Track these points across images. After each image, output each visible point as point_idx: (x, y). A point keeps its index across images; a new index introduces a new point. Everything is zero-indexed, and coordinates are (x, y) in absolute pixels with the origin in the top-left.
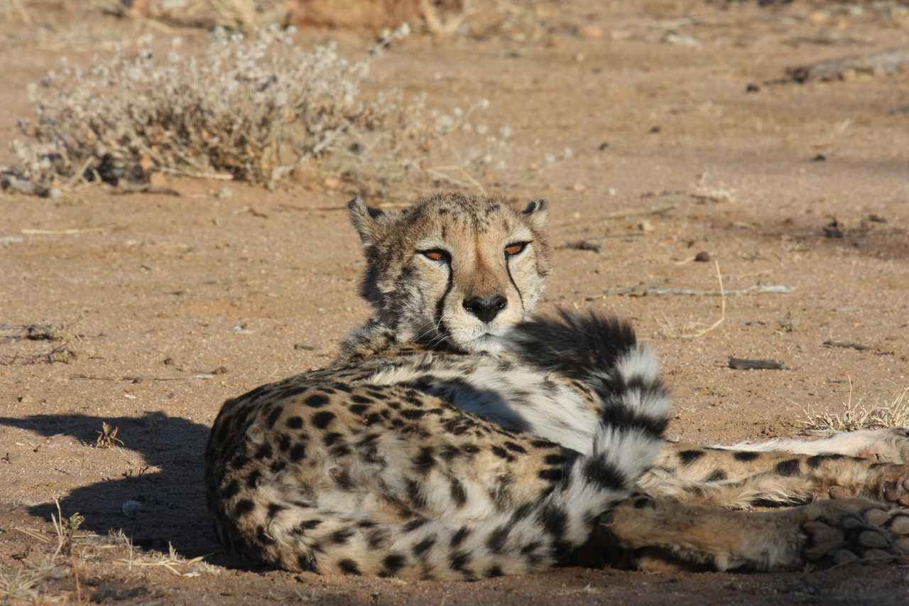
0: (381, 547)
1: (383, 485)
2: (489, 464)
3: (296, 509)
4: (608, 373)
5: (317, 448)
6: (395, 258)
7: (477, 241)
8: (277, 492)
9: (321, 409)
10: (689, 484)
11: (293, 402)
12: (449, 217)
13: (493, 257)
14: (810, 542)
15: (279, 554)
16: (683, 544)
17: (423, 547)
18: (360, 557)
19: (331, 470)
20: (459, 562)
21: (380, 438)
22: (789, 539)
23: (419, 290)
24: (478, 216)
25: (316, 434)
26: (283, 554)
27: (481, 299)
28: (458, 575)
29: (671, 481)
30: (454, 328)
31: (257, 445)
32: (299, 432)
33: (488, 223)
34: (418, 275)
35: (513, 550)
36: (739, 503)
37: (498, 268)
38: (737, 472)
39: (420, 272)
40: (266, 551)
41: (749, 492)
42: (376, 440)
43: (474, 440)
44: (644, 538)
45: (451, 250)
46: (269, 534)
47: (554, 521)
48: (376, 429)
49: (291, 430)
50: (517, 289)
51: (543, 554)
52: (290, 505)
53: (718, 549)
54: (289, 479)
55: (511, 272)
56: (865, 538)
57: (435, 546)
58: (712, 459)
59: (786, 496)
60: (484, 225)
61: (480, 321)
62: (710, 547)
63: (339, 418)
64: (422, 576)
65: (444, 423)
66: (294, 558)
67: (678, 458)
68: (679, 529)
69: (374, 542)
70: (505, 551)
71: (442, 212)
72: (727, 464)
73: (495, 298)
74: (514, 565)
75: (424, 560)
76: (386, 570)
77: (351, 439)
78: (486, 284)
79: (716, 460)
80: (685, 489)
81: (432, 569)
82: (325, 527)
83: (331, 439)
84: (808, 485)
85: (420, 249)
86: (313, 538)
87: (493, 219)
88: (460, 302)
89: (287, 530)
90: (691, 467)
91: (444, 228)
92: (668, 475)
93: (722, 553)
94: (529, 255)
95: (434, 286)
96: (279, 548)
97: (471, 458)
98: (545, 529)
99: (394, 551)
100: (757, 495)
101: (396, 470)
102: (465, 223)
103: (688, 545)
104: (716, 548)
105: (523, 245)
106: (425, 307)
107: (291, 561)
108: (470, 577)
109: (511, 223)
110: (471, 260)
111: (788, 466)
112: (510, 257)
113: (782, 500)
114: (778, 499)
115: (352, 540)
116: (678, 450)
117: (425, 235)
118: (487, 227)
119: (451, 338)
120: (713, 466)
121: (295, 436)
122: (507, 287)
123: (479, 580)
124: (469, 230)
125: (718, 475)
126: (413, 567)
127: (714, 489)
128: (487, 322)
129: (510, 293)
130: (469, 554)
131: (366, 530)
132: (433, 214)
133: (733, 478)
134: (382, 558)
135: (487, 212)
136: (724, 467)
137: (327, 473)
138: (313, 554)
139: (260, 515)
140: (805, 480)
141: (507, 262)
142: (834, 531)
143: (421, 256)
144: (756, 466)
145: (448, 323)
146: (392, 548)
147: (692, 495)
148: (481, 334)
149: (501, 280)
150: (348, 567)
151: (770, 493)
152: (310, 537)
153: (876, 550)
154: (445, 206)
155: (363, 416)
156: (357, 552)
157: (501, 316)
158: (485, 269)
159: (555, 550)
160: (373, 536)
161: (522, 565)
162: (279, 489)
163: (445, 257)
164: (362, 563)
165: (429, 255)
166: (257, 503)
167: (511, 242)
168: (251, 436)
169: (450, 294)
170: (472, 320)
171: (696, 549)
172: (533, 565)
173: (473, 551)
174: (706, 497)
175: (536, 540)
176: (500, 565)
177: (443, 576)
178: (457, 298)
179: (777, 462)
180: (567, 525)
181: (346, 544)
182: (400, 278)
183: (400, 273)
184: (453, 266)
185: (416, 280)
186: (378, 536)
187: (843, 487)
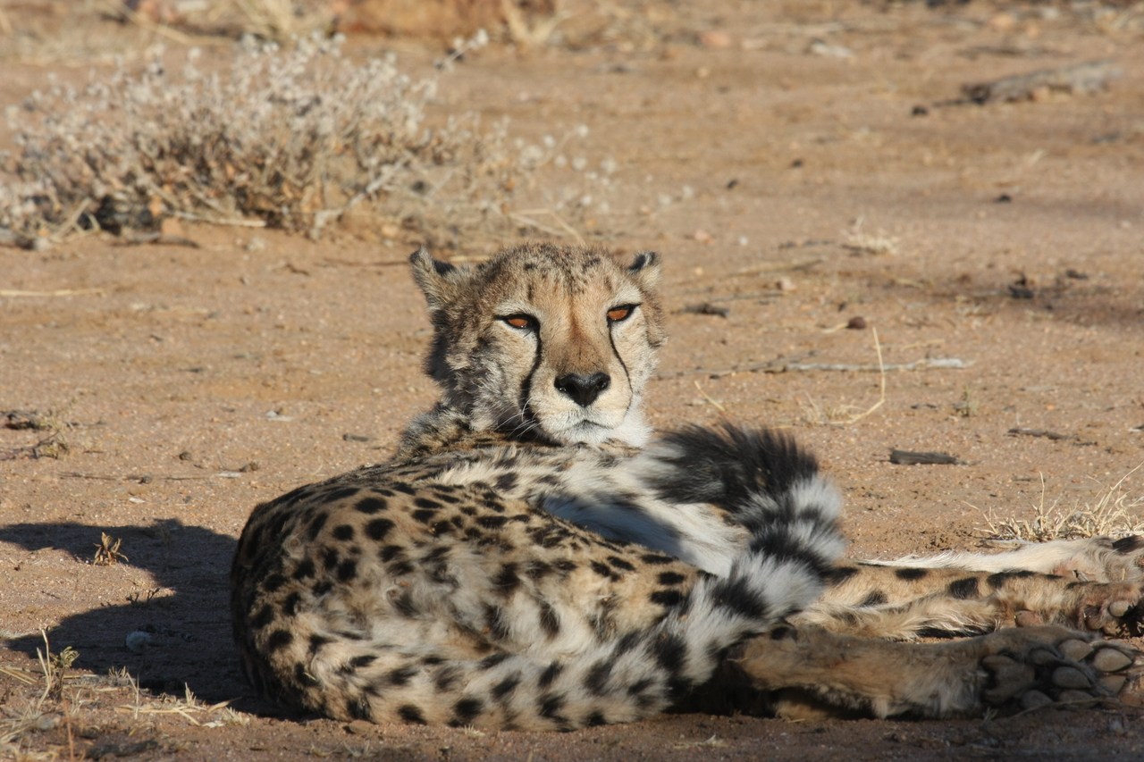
0: (451, 690)
1: (455, 611)
2: (588, 585)
3: (344, 642)
5: (371, 565)
6: (469, 326)
7: (572, 304)
8: (321, 620)
9: (376, 516)
11: (342, 506)
12: (537, 274)
13: (593, 324)
14: (992, 681)
15: (324, 698)
16: (832, 684)
17: (504, 689)
18: (426, 702)
19: (389, 592)
20: (549, 707)
21: (450, 552)
22: (966, 678)
23: (500, 366)
24: (573, 273)
25: (370, 547)
26: (328, 698)
27: (577, 377)
28: (549, 724)
30: (544, 414)
31: (295, 562)
32: (349, 544)
33: (585, 282)
34: (498, 348)
35: (618, 690)
37: (598, 337)
38: (900, 594)
39: (500, 344)
40: (307, 695)
42: (446, 555)
44: (783, 676)
45: (539, 315)
46: (311, 673)
47: (670, 653)
48: (445, 540)
49: (339, 542)
50: (622, 363)
51: (655, 694)
52: (338, 637)
54: (337, 604)
55: (615, 343)
57: (519, 686)
58: (869, 578)
59: (962, 623)
60: (581, 284)
61: (576, 405)
62: (865, 688)
63: (399, 527)
64: (504, 726)
66: (342, 703)
68: (827, 666)
69: (443, 683)
70: (608, 691)
72: (887, 584)
73: (595, 376)
74: (620, 709)
75: (505, 705)
76: (459, 718)
77: (414, 554)
78: (583, 358)
79: (873, 579)
81: (516, 716)
82: (381, 664)
83: (389, 553)
85: (501, 314)
86: (366, 678)
87: (592, 276)
88: (551, 381)
89: (334, 668)
90: (842, 589)
91: (530, 288)
94: (637, 321)
95: (518, 361)
96: (324, 690)
97: (565, 577)
98: (658, 663)
99: (468, 695)
101: (469, 597)
102: (557, 281)
103: (839, 686)
104: (872, 689)
105: (629, 308)
106: (507, 387)
107: (338, 708)
108: (564, 726)
109: (614, 280)
110: (565, 328)
111: (963, 587)
112: (614, 324)
113: (956, 629)
115: (415, 680)
117: (506, 297)
118: (585, 286)
119: (540, 426)
120: (870, 587)
121: (343, 549)
122: (609, 361)
123: (576, 730)
124: (562, 290)
126: (492, 714)
127: (871, 616)
128: (585, 406)
129: (614, 369)
130: (563, 697)
131: (433, 668)
132: (516, 270)
134: (453, 704)
136: (883, 588)
137: (384, 596)
138: (366, 699)
139: (299, 650)
140: (985, 604)
141: (610, 330)
142: (1023, 667)
143: (501, 323)
144: (924, 587)
145: (536, 407)
146: (465, 691)
147: (843, 623)
148: (578, 421)
149: (602, 352)
150: (410, 714)
151: (941, 620)
152: (362, 677)
153: (1075, 692)
154: (532, 260)
155: (429, 524)
156: (421, 696)
157: (603, 398)
158: (582, 339)
159: (671, 688)
160: (441, 675)
161: (630, 708)
162: (324, 617)
163: (532, 324)
164: (428, 710)
165: (511, 321)
166: (296, 635)
167: (615, 304)
168: (288, 550)
169: (538, 371)
170: (566, 403)
171: (848, 690)
172: (644, 709)
173: (567, 693)
174: (861, 625)
175: (647, 676)
176: (602, 710)
177: (530, 725)
178: (547, 375)
179: (950, 581)
180: (686, 658)
181: (407, 686)
182: (476, 351)
183: (475, 344)
184: (541, 336)
185: (496, 353)
186: (447, 675)
187: (1034, 613)
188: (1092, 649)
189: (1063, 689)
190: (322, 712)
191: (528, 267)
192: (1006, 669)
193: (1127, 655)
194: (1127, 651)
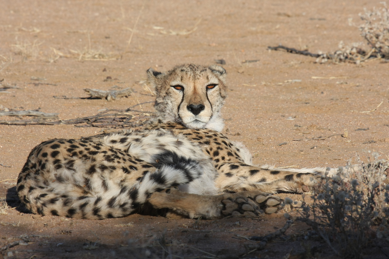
0: (67, 206)
1: (75, 181)
2: (119, 173)
3: (39, 189)
5: (50, 166)
6: (163, 89)
7: (194, 83)
8: (34, 182)
10: (251, 183)
11: (47, 146)
12: (184, 72)
13: (201, 89)
16: (177, 207)
17: (83, 206)
18: (60, 209)
19: (55, 174)
20: (96, 211)
21: (75, 162)
23: (171, 102)
24: (197, 73)
25: (51, 159)
26: (32, 207)
27: (194, 106)
28: (96, 217)
29: (246, 182)
30: (184, 117)
31: (32, 164)
32: (45, 158)
33: (200, 76)
34: (171, 96)
35: (117, 206)
36: (272, 191)
37: (202, 93)
38: (270, 178)
39: (171, 95)
40: (27, 206)
41: (275, 187)
43: (116, 164)
45: (184, 86)
46: (28, 199)
49: (43, 158)
50: (210, 102)
51: (128, 207)
52: (37, 188)
53: (190, 210)
54: (40, 178)
55: (208, 96)
56: (244, 207)
57: (88, 205)
58: (262, 173)
59: (288, 189)
60: (198, 77)
61: (193, 114)
62: (186, 209)
63: (61, 153)
64: (82, 217)
66: (36, 208)
67: (249, 173)
69: (65, 204)
70: (114, 206)
71: (182, 70)
72: (267, 175)
73: (199, 105)
74: (117, 212)
75: (83, 211)
76: (69, 215)
77: (63, 162)
78: (196, 100)
79: (263, 174)
80: (250, 185)
81: (86, 214)
82: (48, 197)
83: (57, 161)
84: (295, 185)
85: (172, 85)
87: (202, 75)
88: (186, 107)
89: (34, 197)
90: (253, 177)
91: (182, 77)
92: (245, 179)
93: (192, 212)
94: (217, 89)
95: (176, 100)
96: (31, 204)
97: (112, 171)
98: (130, 197)
99: (72, 207)
100: (278, 188)
101: (80, 175)
102: (190, 75)
103: (179, 208)
104: (189, 209)
105: (214, 85)
106: (173, 109)
107: (34, 210)
108: (100, 218)
109: (210, 76)
110: (192, 90)
111: (289, 177)
112: (208, 90)
113: (287, 191)
114: (285, 190)
115: (57, 202)
117: (174, 80)
118: (199, 77)
119: (182, 121)
120: (262, 176)
121: (44, 160)
122: (205, 101)
123: (104, 219)
124: (191, 78)
125: (263, 180)
126: (78, 214)
127: (261, 185)
128: (196, 115)
129: (206, 104)
130: (100, 208)
131: (64, 199)
132: (178, 71)
133: (269, 181)
134: (67, 210)
135: (201, 71)
136: (265, 177)
137: (53, 175)
138: (42, 207)
139: (25, 191)
140: (294, 183)
141: (207, 92)
142: (234, 204)
143: (173, 88)
144: (278, 177)
145: (181, 115)
148: (194, 120)
149: (203, 98)
150: (54, 213)
151: (282, 187)
152: (42, 200)
153: (248, 212)
154: (184, 68)
155: (71, 153)
156: (58, 207)
157: (202, 113)
158: (197, 94)
159: (133, 206)
161: (120, 212)
163: (182, 88)
164: (59, 212)
165: (176, 88)
166: (25, 186)
167: (209, 84)
168: (31, 160)
169: (182, 103)
170: (190, 114)
171: (182, 209)
172: (125, 212)
174: (258, 188)
175: (126, 201)
176: (111, 213)
177: (90, 217)
178: (185, 105)
179: (286, 175)
180: (138, 196)
181: (55, 204)
182: (165, 97)
183: (165, 95)
184: (184, 92)
185: (170, 98)
186: (67, 201)
187: (307, 186)
188: (267, 199)
189: (245, 211)
190: (29, 212)
193: (278, 201)
194: (278, 200)
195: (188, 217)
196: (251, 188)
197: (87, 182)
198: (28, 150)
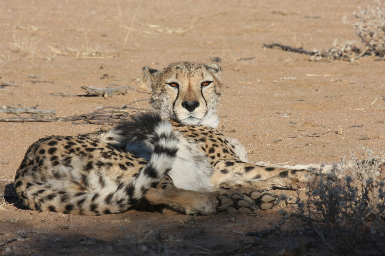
0: (65, 202)
1: (72, 177)
3: (37, 185)
4: (153, 135)
5: (48, 162)
6: (158, 86)
7: (189, 80)
9: (53, 147)
10: (246, 180)
11: (44, 143)
12: (179, 70)
13: (196, 86)
14: (220, 204)
15: (29, 202)
16: (173, 203)
17: (80, 202)
18: (57, 205)
19: (52, 171)
20: (93, 208)
22: (213, 203)
23: (167, 99)
24: (192, 70)
25: (48, 156)
26: (30, 203)
27: (188, 102)
28: (93, 213)
29: (241, 178)
30: (178, 114)
31: (30, 160)
32: (43, 155)
33: (195, 73)
34: (166, 93)
35: (114, 202)
36: (267, 188)
37: (197, 90)
38: (265, 175)
39: (167, 92)
40: (24, 202)
41: (270, 183)
42: (71, 159)
45: (179, 83)
46: (25, 194)
48: (72, 155)
49: (41, 155)
50: (204, 99)
51: (125, 203)
52: (35, 184)
54: (37, 174)
55: (203, 93)
56: (240, 203)
57: (86, 201)
59: (283, 185)
60: (193, 74)
61: (188, 111)
63: (58, 150)
64: (79, 213)
65: (102, 154)
66: (33, 204)
67: (245, 169)
69: (63, 200)
70: (111, 203)
73: (194, 102)
74: (115, 208)
75: (80, 207)
76: (67, 211)
77: (60, 159)
78: (191, 96)
79: (258, 170)
80: (245, 182)
81: (83, 210)
82: (46, 193)
83: (54, 158)
84: (290, 181)
85: (167, 82)
86: (41, 197)
87: (197, 72)
88: (180, 103)
89: (32, 193)
90: (249, 173)
91: (177, 75)
92: (240, 176)
93: (188, 208)
94: (211, 86)
95: (171, 97)
96: (29, 200)
98: (127, 193)
99: (70, 203)
100: (273, 185)
101: (77, 172)
102: (185, 72)
103: (175, 204)
104: (185, 205)
105: (209, 83)
106: (169, 106)
107: (32, 206)
108: (98, 214)
109: (205, 74)
110: (186, 87)
112: (203, 87)
115: (55, 198)
116: (245, 166)
117: (170, 77)
118: (194, 74)
119: (177, 118)
122: (200, 98)
123: (101, 215)
124: (186, 75)
125: (258, 177)
126: (76, 210)
127: (256, 182)
128: (191, 112)
129: (201, 101)
131: (62, 195)
132: (173, 69)
133: (264, 178)
134: (65, 206)
135: (196, 69)
136: (261, 173)
137: (51, 172)
138: (40, 203)
139: (23, 187)
140: (289, 179)
141: (202, 89)
143: (168, 85)
144: (273, 173)
145: (176, 112)
146: (70, 202)
147: (249, 184)
148: (189, 116)
149: (198, 95)
150: (52, 209)
151: (277, 184)
154: (179, 66)
155: (68, 150)
156: (56, 203)
157: (197, 110)
158: (191, 91)
159: (130, 202)
160: (63, 198)
161: (117, 208)
162: (33, 177)
163: (177, 86)
164: (57, 208)
165: (171, 85)
166: (23, 182)
167: (204, 81)
168: (29, 157)
169: (177, 100)
170: (185, 111)
171: (178, 205)
172: (122, 208)
173: (99, 203)
174: (254, 185)
175: (123, 198)
176: (109, 209)
177: (87, 214)
178: (180, 101)
179: (280, 172)
180: (134, 192)
181: (53, 200)
182: (160, 94)
183: (160, 92)
184: (179, 89)
185: (165, 94)
186: (65, 197)
187: (301, 183)
189: (240, 207)
190: (27, 208)
191: (177, 68)
192: (225, 200)
194: (273, 196)
195: (184, 213)
196: (246, 185)
197: (84, 178)
198: (26, 147)
